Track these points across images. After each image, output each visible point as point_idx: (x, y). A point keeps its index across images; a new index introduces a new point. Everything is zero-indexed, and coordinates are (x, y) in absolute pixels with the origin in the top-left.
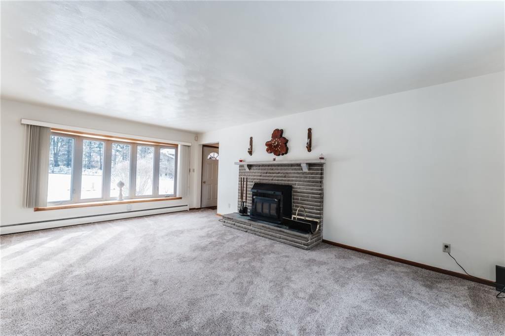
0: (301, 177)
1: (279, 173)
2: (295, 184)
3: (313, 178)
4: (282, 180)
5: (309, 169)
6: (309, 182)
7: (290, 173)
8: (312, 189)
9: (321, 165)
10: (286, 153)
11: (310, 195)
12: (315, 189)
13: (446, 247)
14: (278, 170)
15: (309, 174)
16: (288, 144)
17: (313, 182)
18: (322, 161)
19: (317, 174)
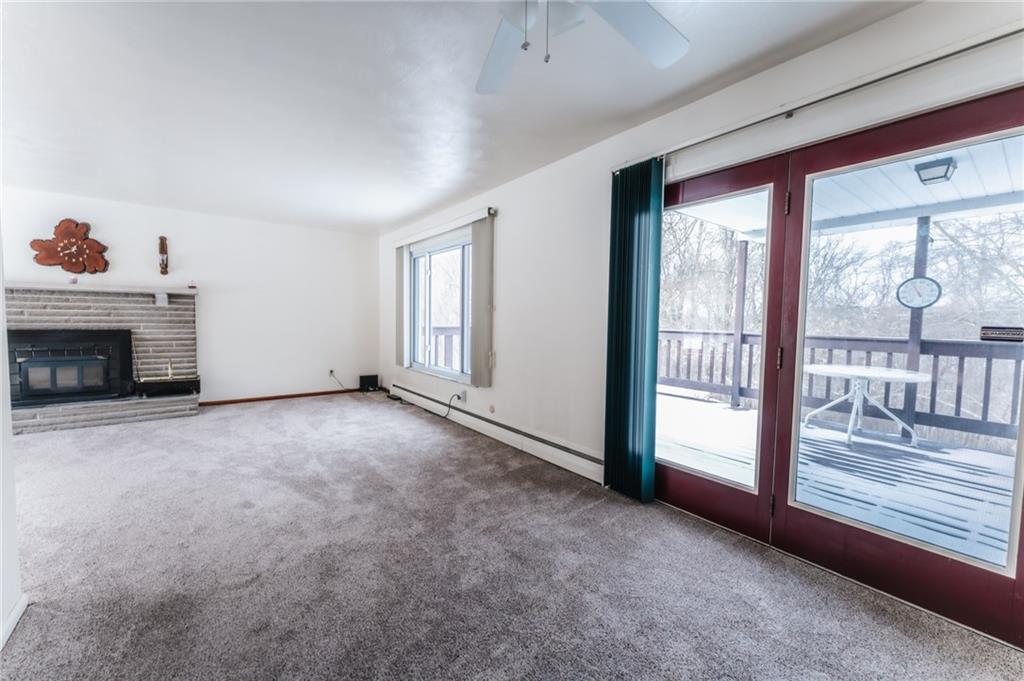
0: (153, 315)
1: (89, 308)
2: (139, 327)
3: (179, 316)
4: (100, 321)
5: (170, 302)
6: (170, 322)
7: (123, 308)
8: (178, 333)
9: (192, 297)
10: (104, 270)
11: (174, 342)
12: (184, 333)
13: (331, 372)
14: (86, 301)
15: (169, 309)
16: (107, 255)
17: (180, 322)
18: (192, 292)
19: (187, 310)
